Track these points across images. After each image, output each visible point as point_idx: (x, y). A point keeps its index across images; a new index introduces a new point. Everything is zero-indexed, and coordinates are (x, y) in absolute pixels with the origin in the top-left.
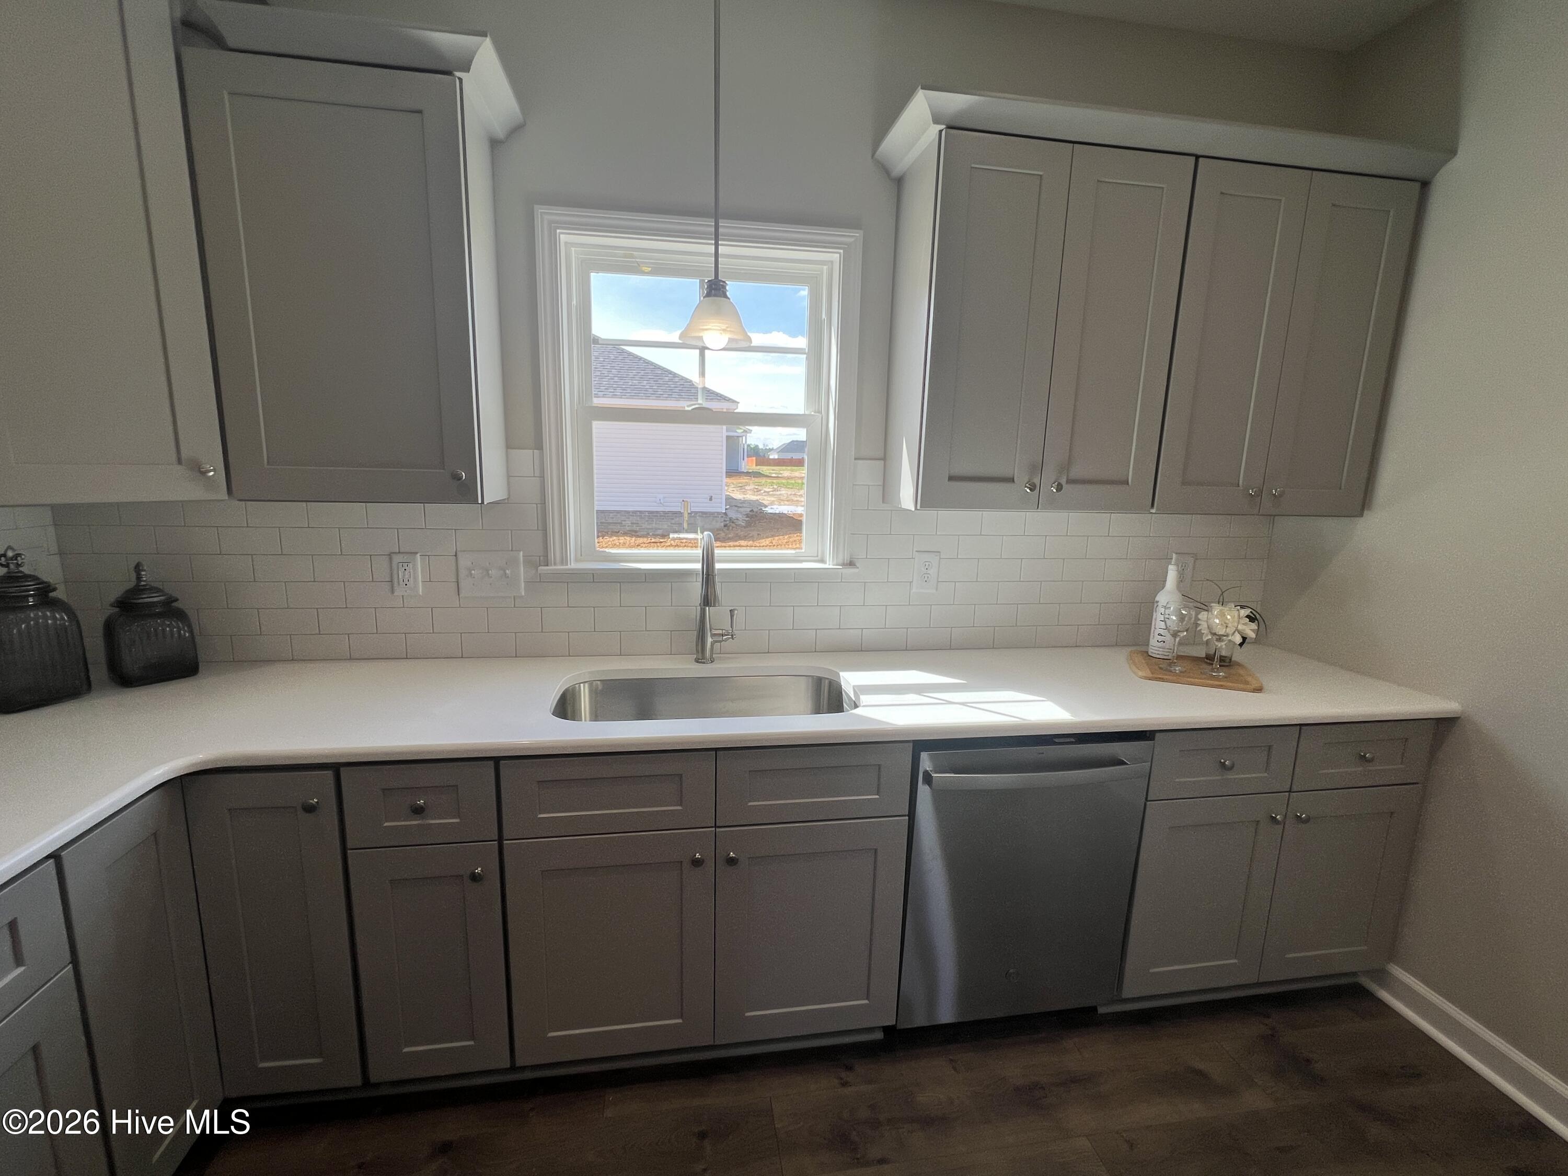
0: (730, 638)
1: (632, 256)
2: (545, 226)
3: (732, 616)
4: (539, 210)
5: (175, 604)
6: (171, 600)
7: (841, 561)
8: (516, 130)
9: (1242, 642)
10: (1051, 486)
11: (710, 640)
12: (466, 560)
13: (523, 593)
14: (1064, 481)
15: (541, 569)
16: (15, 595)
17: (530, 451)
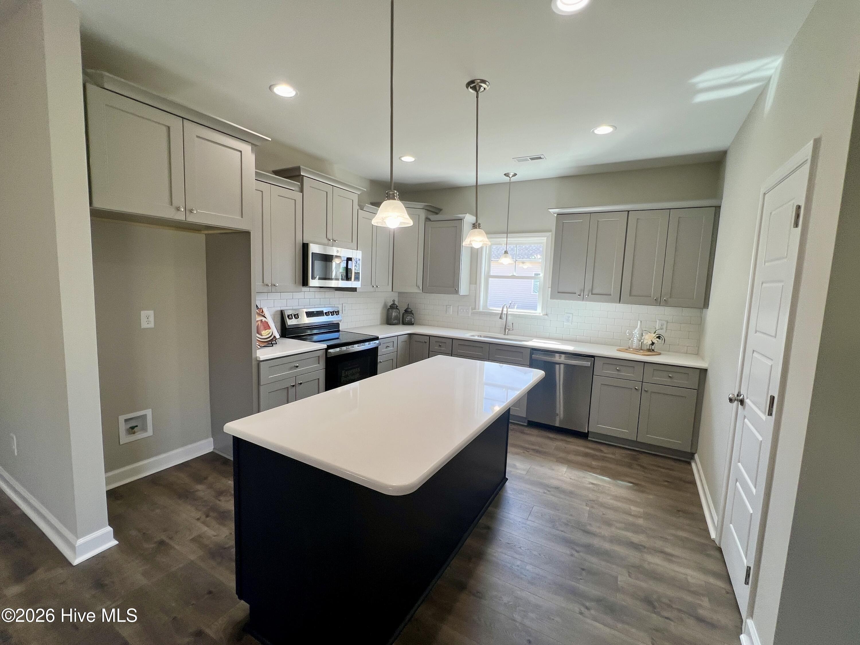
0: (512, 330)
1: (500, 242)
5: (412, 312)
7: (544, 314)
9: (653, 344)
10: (586, 295)
11: (507, 330)
12: (460, 308)
13: (470, 315)
14: (590, 294)
15: (474, 311)
16: (393, 307)
17: (474, 285)
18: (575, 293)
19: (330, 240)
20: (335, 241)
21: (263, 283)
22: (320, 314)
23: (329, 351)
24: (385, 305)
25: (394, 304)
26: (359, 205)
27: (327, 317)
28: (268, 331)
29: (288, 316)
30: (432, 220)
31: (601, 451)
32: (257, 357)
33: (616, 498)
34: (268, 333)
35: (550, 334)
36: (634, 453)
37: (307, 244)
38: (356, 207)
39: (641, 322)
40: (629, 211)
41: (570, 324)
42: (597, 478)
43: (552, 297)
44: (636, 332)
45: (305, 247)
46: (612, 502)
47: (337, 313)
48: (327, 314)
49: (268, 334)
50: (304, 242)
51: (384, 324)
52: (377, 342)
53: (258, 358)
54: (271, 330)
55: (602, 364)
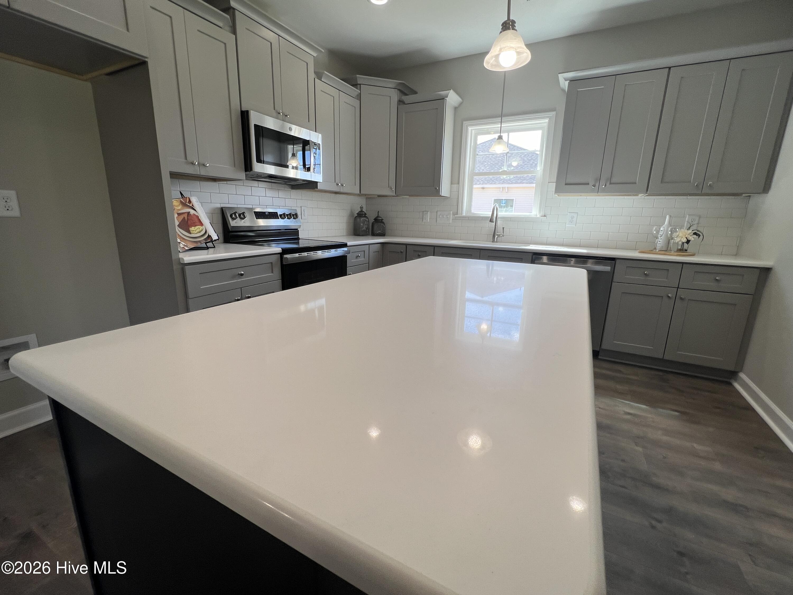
0: (502, 236)
1: (488, 130)
2: (465, 126)
3: (503, 229)
4: (464, 122)
5: (383, 221)
6: (382, 220)
7: (541, 215)
8: (461, 104)
9: (688, 242)
10: (603, 185)
11: (496, 236)
12: (439, 213)
13: (451, 222)
14: (608, 184)
15: (456, 216)
16: (361, 214)
17: (456, 185)
18: (588, 184)
19: (279, 113)
20: (286, 116)
21: (186, 158)
22: (273, 215)
23: (285, 256)
24: (352, 214)
25: (362, 211)
26: (315, 73)
27: (282, 220)
28: (198, 228)
29: (231, 216)
30: (406, 103)
31: (620, 372)
32: (179, 259)
33: (667, 432)
34: (198, 230)
35: (548, 239)
36: (661, 373)
37: (247, 112)
38: (312, 75)
39: (670, 216)
40: (670, 68)
41: (574, 226)
42: (632, 407)
43: (558, 190)
44: (664, 228)
45: (245, 116)
46: (665, 438)
47: (295, 216)
48: (283, 216)
49: (200, 232)
50: (243, 109)
51: (351, 235)
52: (345, 249)
53: (181, 260)
54: (204, 226)
55: (626, 267)
